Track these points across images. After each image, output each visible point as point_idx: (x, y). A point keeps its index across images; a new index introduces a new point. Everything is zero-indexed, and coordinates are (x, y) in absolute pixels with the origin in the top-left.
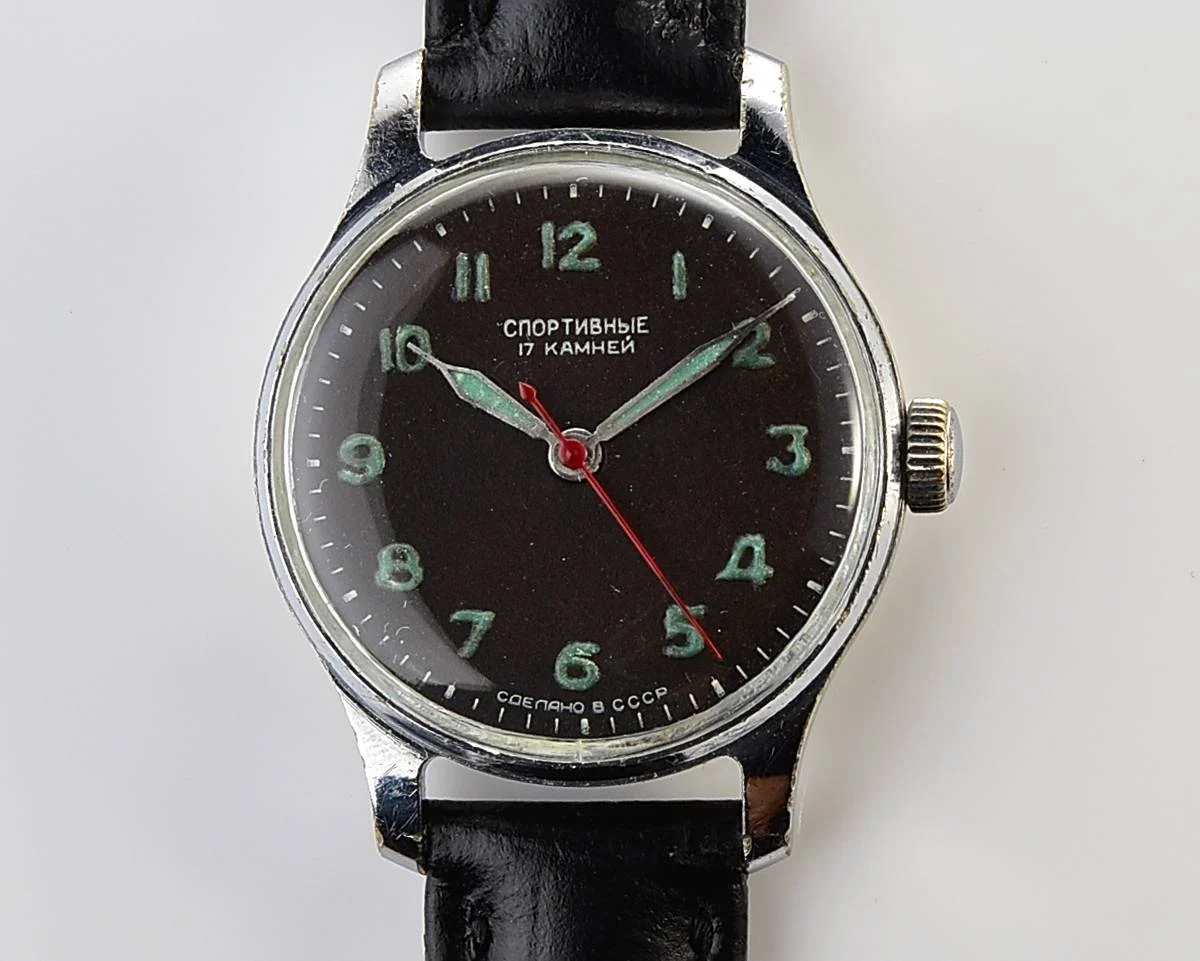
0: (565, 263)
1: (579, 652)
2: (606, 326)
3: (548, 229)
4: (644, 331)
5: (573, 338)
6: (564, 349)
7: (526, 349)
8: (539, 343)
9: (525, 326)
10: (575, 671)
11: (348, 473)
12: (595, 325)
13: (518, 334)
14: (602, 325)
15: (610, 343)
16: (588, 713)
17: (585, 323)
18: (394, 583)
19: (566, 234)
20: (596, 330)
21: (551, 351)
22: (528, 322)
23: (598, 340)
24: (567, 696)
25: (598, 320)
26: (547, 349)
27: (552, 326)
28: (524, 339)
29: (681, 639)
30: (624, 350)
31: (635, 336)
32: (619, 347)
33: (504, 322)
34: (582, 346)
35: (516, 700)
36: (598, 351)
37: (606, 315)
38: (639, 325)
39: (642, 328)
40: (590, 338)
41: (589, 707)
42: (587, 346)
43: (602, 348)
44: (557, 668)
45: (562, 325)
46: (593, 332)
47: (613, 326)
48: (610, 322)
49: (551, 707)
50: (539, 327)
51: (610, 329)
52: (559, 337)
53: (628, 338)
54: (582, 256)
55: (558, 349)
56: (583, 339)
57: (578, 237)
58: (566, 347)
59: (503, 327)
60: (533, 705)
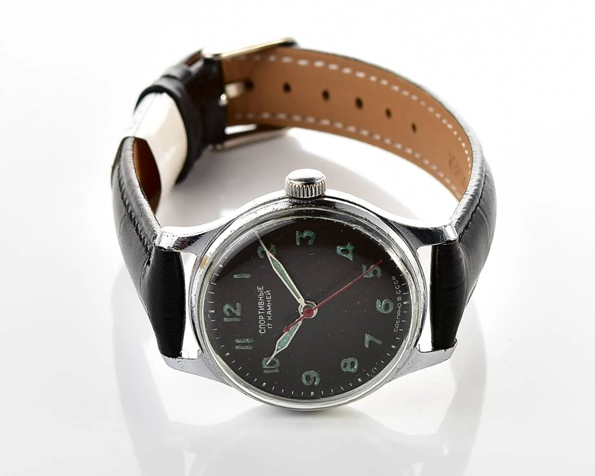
0: (239, 314)
1: (380, 306)
2: (261, 300)
3: (225, 320)
4: (263, 287)
5: (266, 310)
6: (270, 314)
7: (270, 326)
8: (267, 322)
9: (261, 326)
10: (387, 307)
11: (316, 383)
12: (261, 304)
13: (265, 329)
14: (261, 301)
15: (267, 298)
16: (402, 302)
17: (260, 307)
18: (355, 367)
19: (228, 314)
20: (262, 303)
21: (271, 318)
22: (260, 326)
23: (266, 302)
24: (396, 309)
25: (259, 303)
26: (270, 319)
27: (261, 318)
28: (267, 327)
29: (375, 272)
30: (270, 294)
31: (264, 290)
32: (269, 295)
33: (260, 333)
34: (269, 308)
35: (397, 326)
36: (270, 302)
37: (257, 300)
38: (260, 289)
39: (261, 288)
40: (265, 305)
41: (399, 302)
42: (268, 306)
43: (269, 301)
44: (385, 313)
45: (261, 314)
46: (263, 304)
47: (261, 298)
48: (259, 299)
49: (399, 314)
50: (261, 322)
51: (262, 299)
52: (265, 316)
53: (265, 293)
54: (236, 309)
55: (269, 315)
56: (266, 307)
57: (229, 310)
58: (269, 313)
59: (262, 334)
60: (398, 320)
